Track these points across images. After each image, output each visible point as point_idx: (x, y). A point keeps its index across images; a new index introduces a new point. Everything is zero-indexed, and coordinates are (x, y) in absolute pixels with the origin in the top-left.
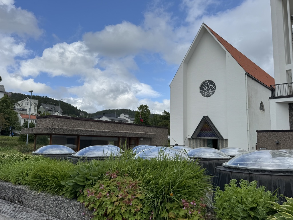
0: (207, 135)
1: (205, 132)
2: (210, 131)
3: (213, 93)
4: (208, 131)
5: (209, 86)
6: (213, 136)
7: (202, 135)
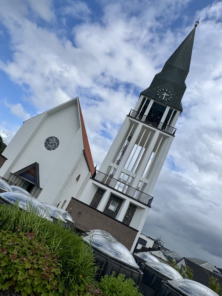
0: (29, 178)
1: (29, 174)
2: (33, 176)
3: (54, 149)
4: (32, 176)
5: (54, 143)
6: (33, 181)
7: (25, 176)
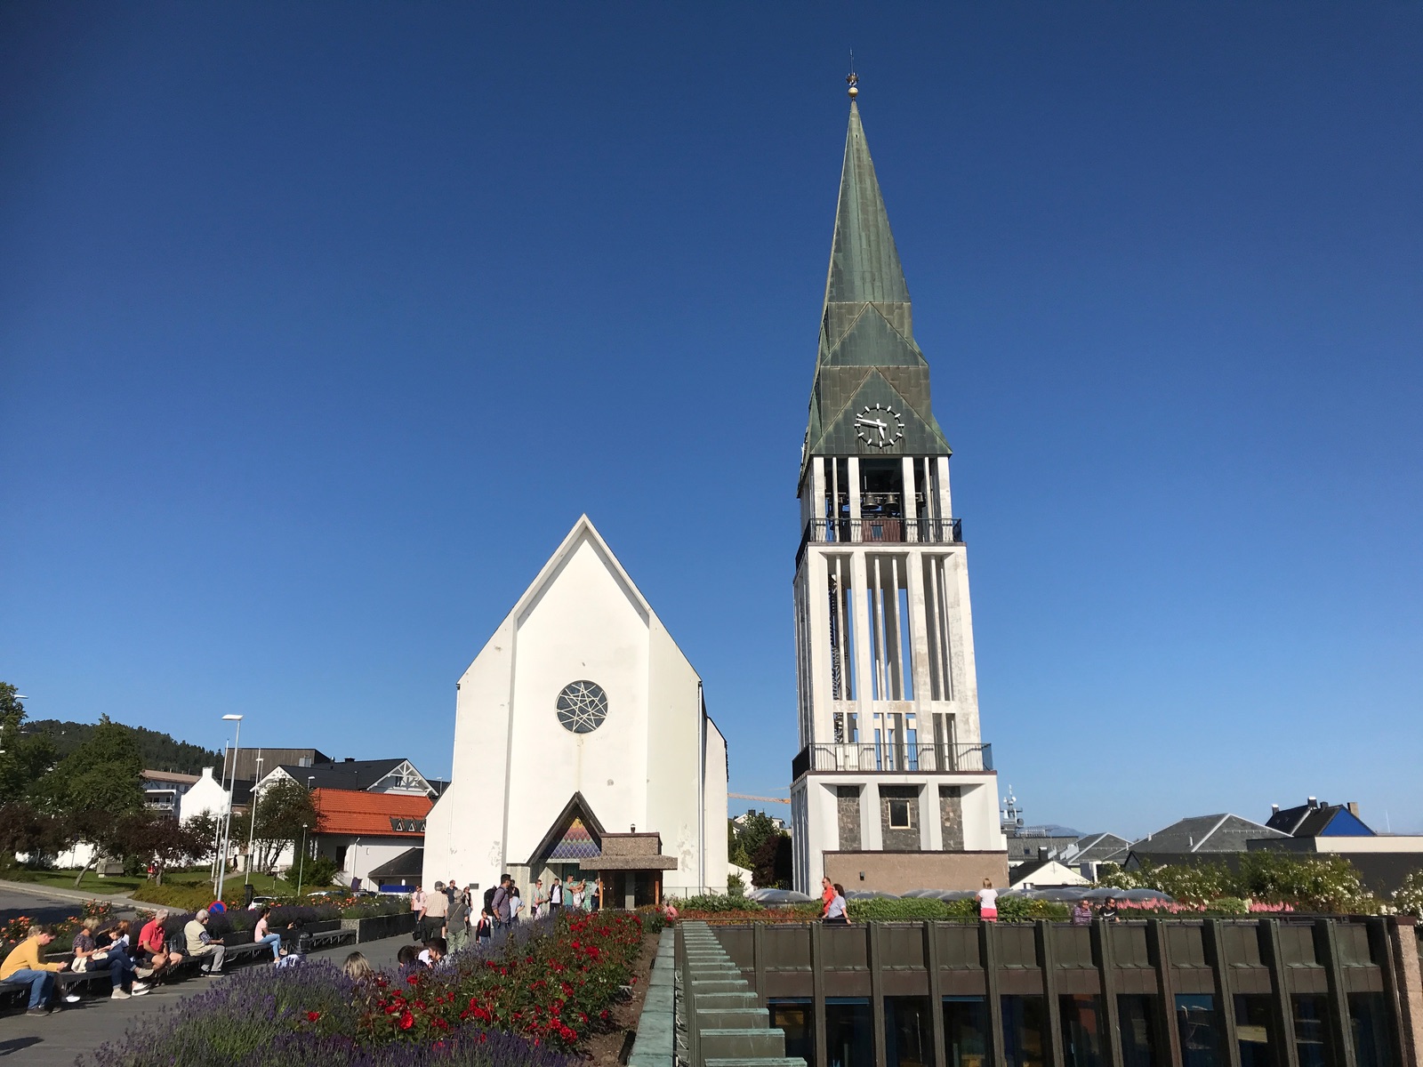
0: (574, 851)
2: (585, 840)
3: (599, 722)
5: (588, 700)
